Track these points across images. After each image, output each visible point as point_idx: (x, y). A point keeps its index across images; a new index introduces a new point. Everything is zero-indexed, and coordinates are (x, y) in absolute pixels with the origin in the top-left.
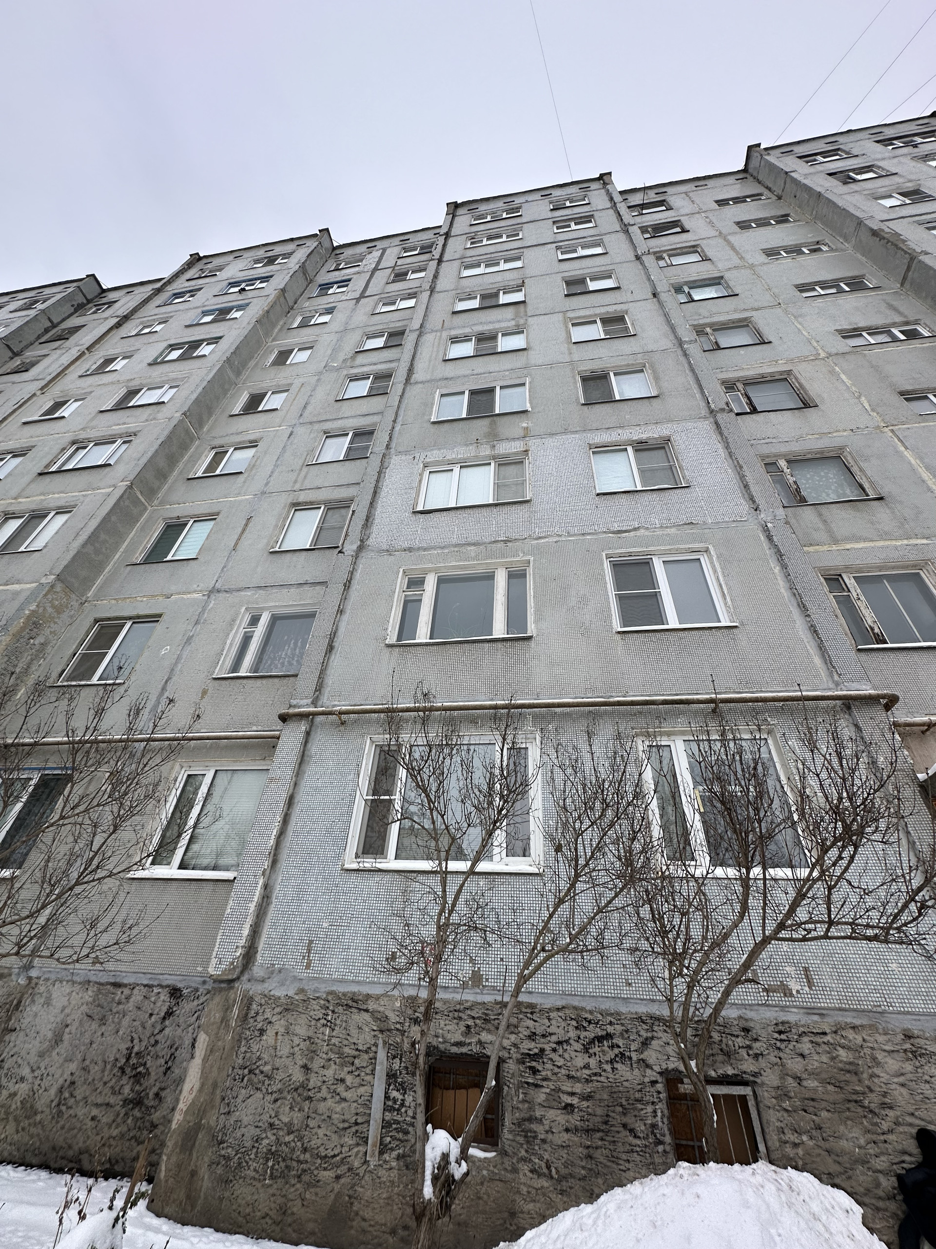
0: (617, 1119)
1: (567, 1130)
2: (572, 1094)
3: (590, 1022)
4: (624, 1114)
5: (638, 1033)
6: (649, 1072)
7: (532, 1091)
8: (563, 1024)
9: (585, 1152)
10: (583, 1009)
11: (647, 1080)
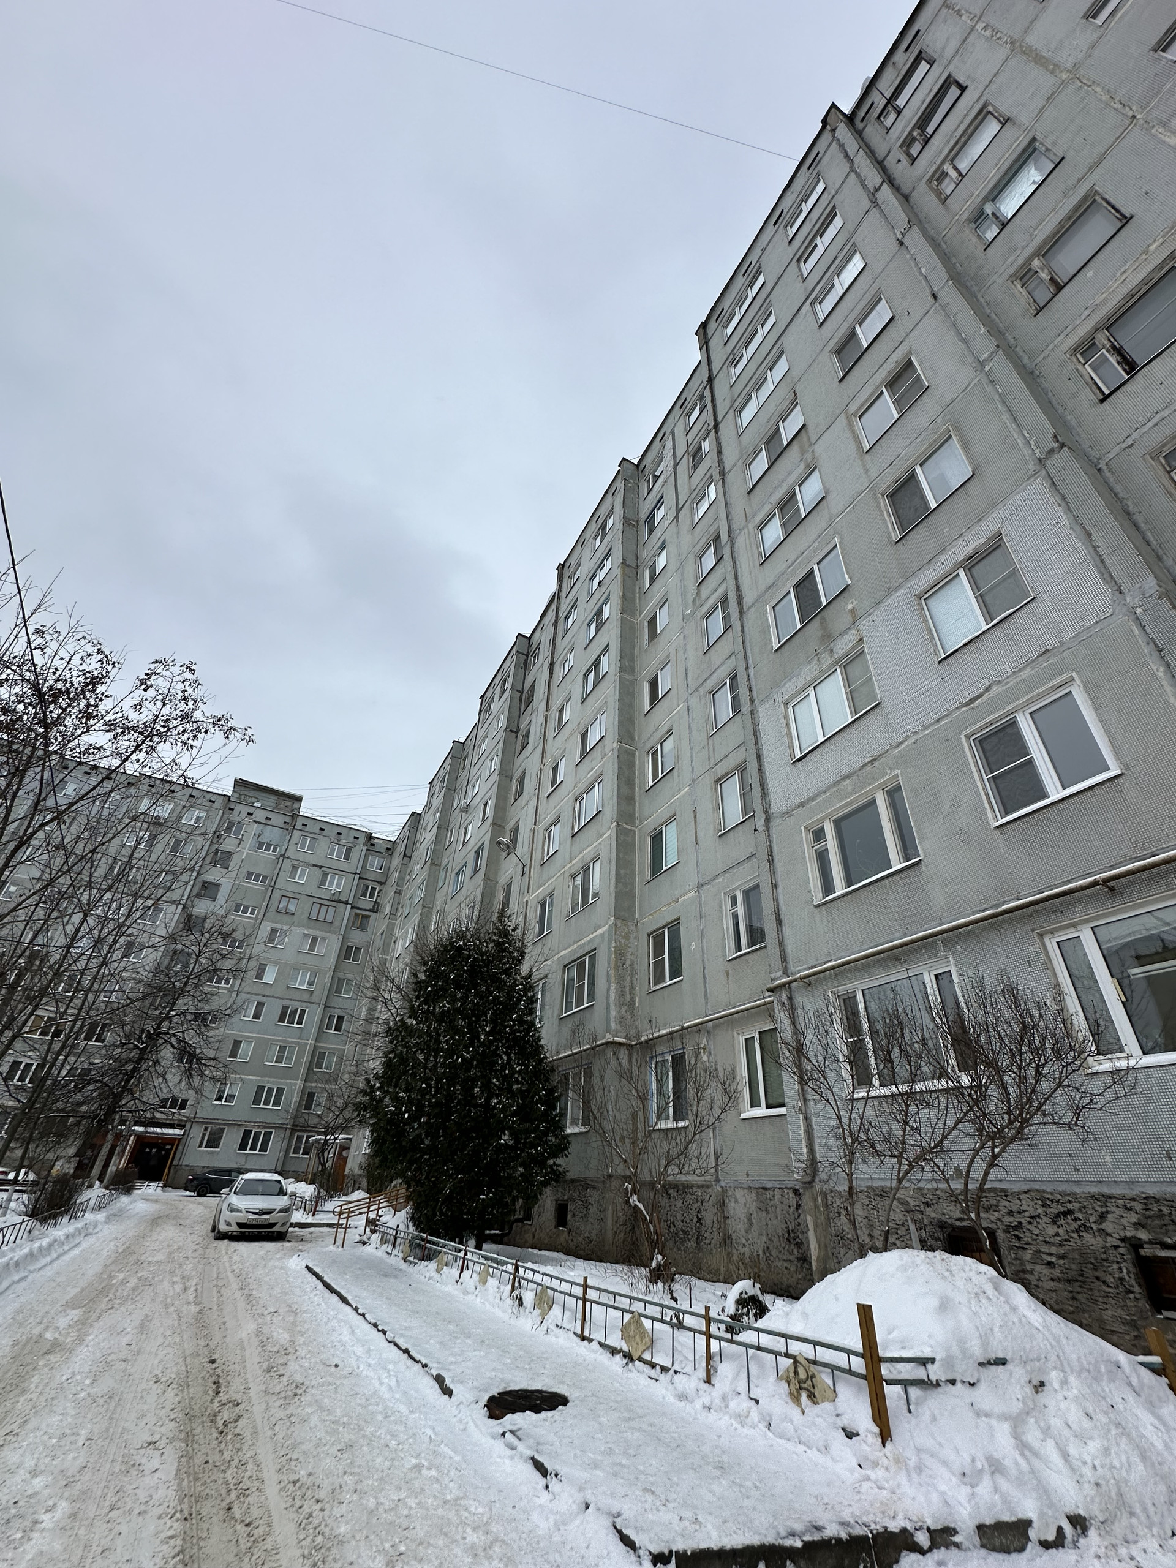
0: (1089, 1273)
1: (1052, 1280)
2: (1051, 1254)
3: (1052, 1201)
4: (1096, 1270)
5: (1093, 1208)
6: (1109, 1239)
7: (1020, 1252)
8: (1031, 1203)
9: (1070, 1295)
10: (1044, 1191)
11: (1108, 1245)
